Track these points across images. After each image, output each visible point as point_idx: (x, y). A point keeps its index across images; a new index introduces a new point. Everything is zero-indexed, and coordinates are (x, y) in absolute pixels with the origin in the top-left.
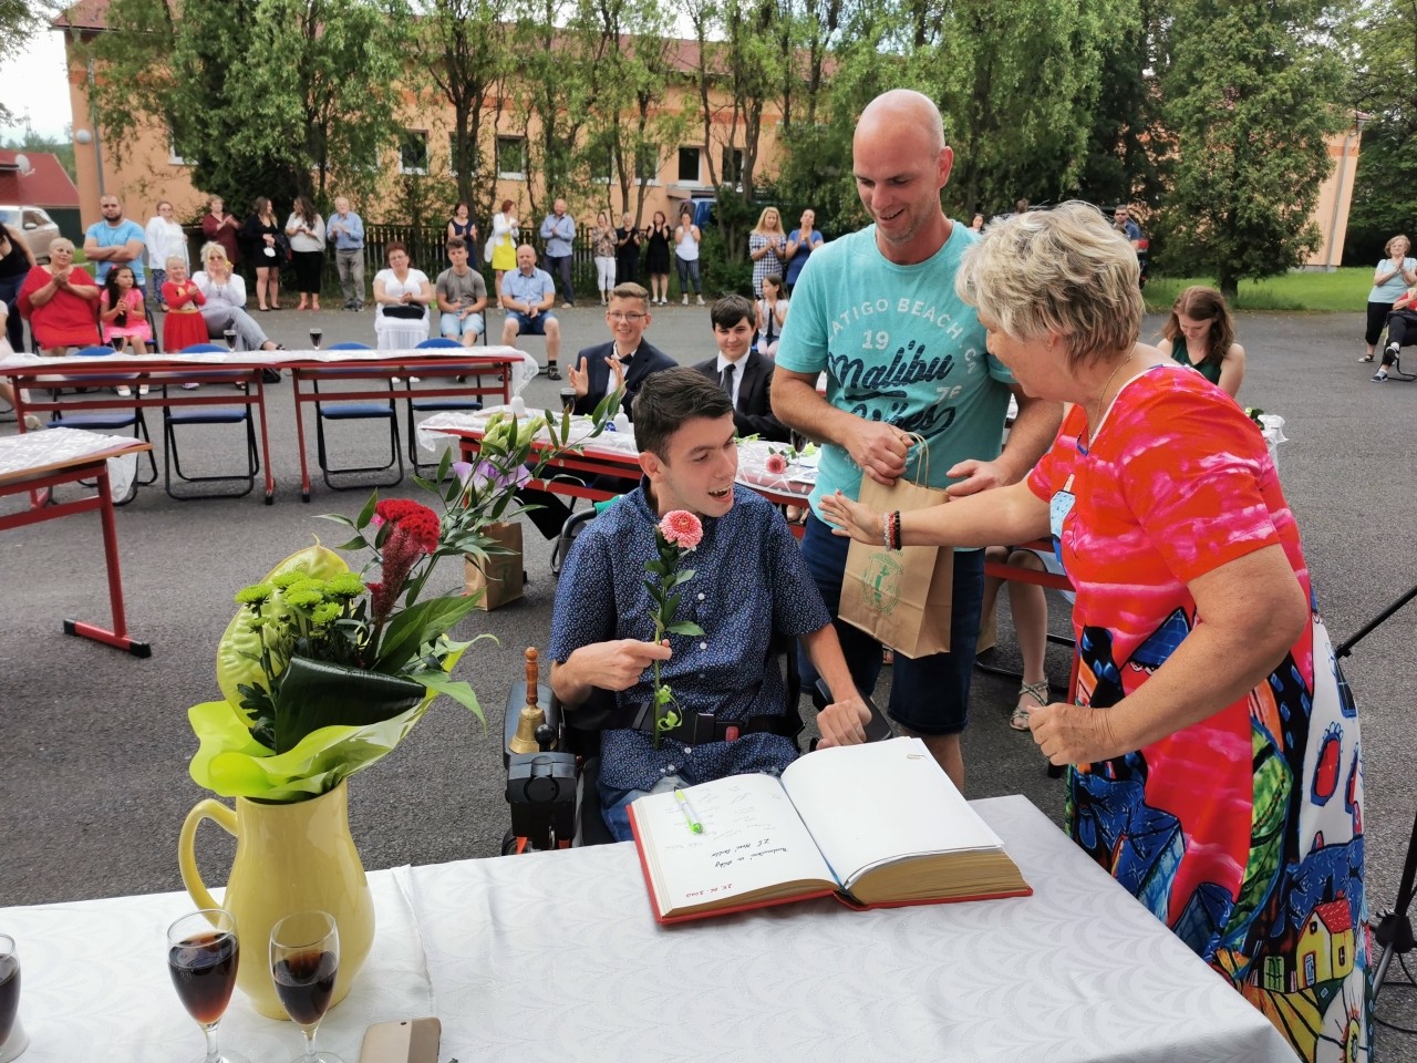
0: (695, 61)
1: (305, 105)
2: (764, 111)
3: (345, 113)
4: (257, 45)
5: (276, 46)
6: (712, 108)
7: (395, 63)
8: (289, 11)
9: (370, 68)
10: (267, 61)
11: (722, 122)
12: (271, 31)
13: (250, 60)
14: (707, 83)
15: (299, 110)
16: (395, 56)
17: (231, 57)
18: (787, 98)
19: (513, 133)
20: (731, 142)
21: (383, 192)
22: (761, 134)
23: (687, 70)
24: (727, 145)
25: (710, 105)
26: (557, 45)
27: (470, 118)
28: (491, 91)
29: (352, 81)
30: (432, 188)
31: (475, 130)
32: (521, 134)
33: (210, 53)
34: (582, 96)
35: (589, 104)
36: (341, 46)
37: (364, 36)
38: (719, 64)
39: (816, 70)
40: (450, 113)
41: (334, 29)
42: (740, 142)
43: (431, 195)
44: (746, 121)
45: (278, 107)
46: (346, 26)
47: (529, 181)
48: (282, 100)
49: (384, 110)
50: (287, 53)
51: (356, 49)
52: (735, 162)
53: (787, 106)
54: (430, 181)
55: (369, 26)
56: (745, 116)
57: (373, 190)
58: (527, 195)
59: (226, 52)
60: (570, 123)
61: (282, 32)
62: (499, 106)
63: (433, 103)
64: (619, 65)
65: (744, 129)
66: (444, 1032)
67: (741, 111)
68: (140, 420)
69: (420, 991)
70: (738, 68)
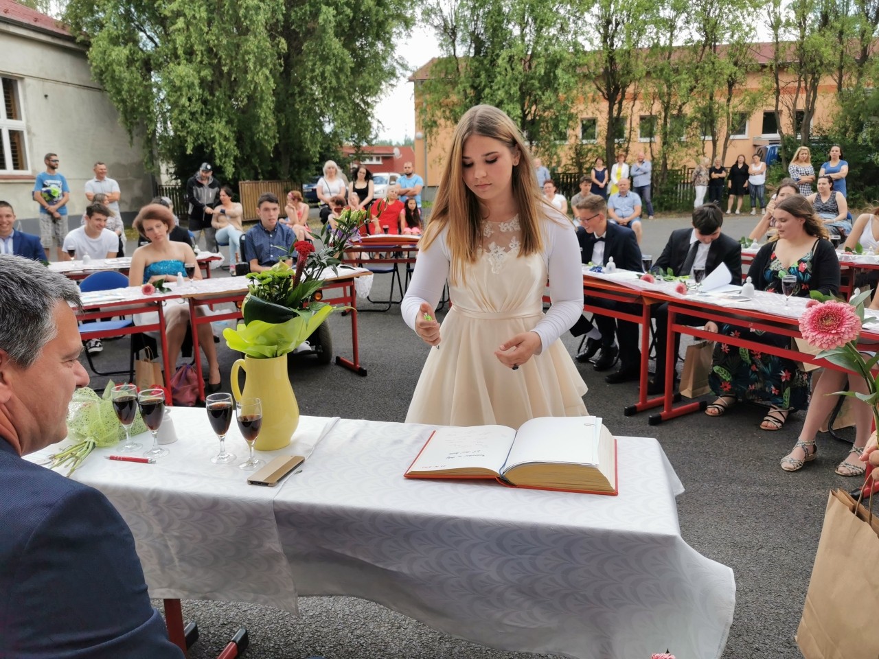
0: (771, 55)
1: (522, 109)
2: (821, 83)
3: (544, 111)
4: (499, 78)
5: (508, 77)
6: (781, 84)
7: (572, 80)
8: (516, 57)
9: (559, 84)
10: (503, 87)
11: (790, 93)
12: (506, 69)
13: (495, 87)
14: (781, 68)
15: (518, 112)
16: (573, 76)
17: (485, 86)
18: (841, 73)
19: (643, 114)
20: (795, 105)
21: (562, 154)
22: (819, 98)
23: (767, 62)
24: (791, 108)
25: (780, 82)
26: (675, 58)
27: (616, 107)
28: (630, 89)
29: (548, 93)
30: (590, 150)
31: (619, 114)
32: (648, 113)
33: (475, 85)
34: (688, 85)
35: (691, 90)
36: (542, 73)
37: (556, 67)
38: (790, 56)
39: (865, 50)
40: (605, 105)
41: (539, 64)
42: (801, 106)
43: (590, 154)
44: (807, 90)
46: (546, 62)
47: (651, 142)
49: (565, 107)
50: (514, 81)
51: (552, 74)
52: (801, 119)
53: (841, 78)
54: (589, 147)
55: (559, 61)
56: (806, 87)
57: (556, 154)
58: (649, 150)
59: (483, 84)
60: (679, 103)
61: (513, 69)
62: (635, 97)
63: (594, 100)
64: (713, 63)
65: (804, 96)
66: (305, 462)
67: (803, 84)
68: (396, 269)
69: (308, 451)
70: (801, 57)
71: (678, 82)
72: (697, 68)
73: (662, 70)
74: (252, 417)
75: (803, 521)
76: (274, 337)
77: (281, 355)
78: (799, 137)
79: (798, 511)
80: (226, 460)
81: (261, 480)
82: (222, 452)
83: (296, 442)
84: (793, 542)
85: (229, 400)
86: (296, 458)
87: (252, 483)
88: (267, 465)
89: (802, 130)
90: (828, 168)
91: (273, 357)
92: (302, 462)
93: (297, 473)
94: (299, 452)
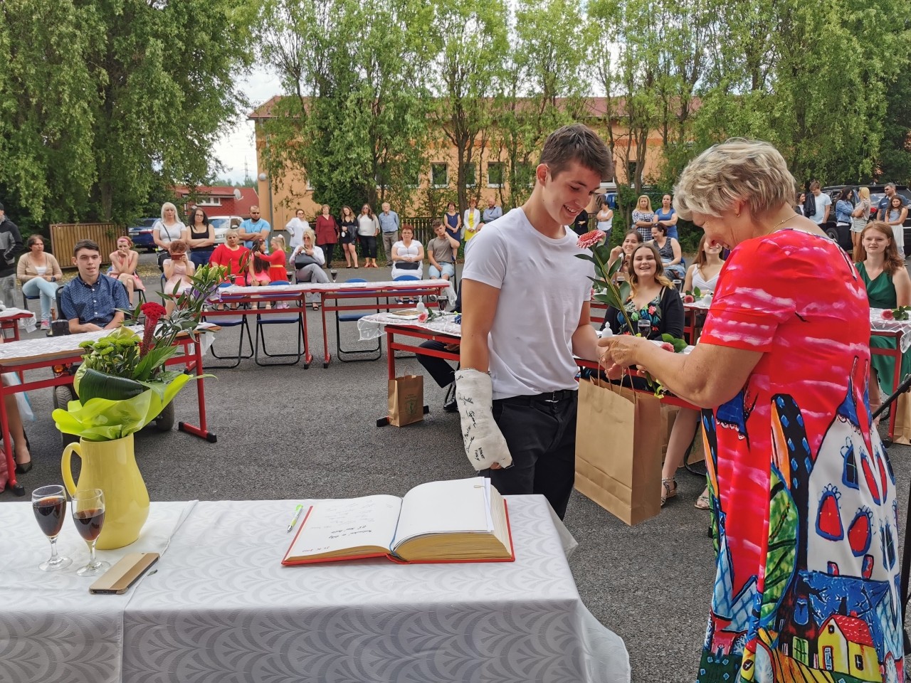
0: (605, 110)
1: (373, 152)
2: (649, 136)
3: (395, 156)
4: (348, 120)
5: (357, 120)
6: (615, 137)
7: (422, 125)
8: (364, 100)
9: (408, 129)
10: (353, 129)
11: (623, 146)
12: (354, 111)
13: (344, 129)
14: (614, 122)
15: (369, 155)
16: (422, 122)
17: (334, 128)
18: (666, 127)
19: (491, 160)
20: (627, 156)
21: (414, 198)
22: (648, 150)
23: (600, 116)
24: (624, 159)
25: (613, 135)
26: (518, 109)
27: (466, 153)
28: (479, 137)
29: (397, 138)
30: (443, 194)
31: (469, 160)
32: (496, 160)
33: (324, 127)
34: (532, 135)
35: (536, 140)
36: (392, 118)
37: (405, 112)
38: (620, 111)
39: (684, 107)
40: (454, 151)
41: (388, 108)
42: (633, 157)
43: (442, 199)
44: (637, 143)
45: (358, 154)
46: (395, 107)
47: (500, 188)
48: (359, 150)
49: (416, 152)
50: (363, 124)
51: (400, 119)
52: (633, 169)
53: (666, 132)
54: (442, 191)
55: (408, 106)
56: (636, 140)
57: (408, 198)
58: (499, 195)
59: (332, 125)
60: (525, 152)
61: (361, 112)
62: (483, 145)
63: (444, 146)
64: (554, 116)
65: (635, 148)
66: (160, 560)
67: (633, 137)
68: (245, 321)
69: (163, 545)
70: (631, 111)
71: (523, 132)
72: (540, 118)
73: (507, 120)
74: (92, 512)
75: (671, 558)
76: (117, 415)
77: (126, 435)
78: (633, 186)
79: (667, 548)
80: (58, 566)
81: (108, 587)
82: (54, 556)
83: (145, 536)
84: (666, 581)
85: (62, 494)
86: (148, 555)
87: (95, 592)
88: (113, 567)
89: (635, 179)
90: (661, 216)
91: (117, 438)
92: (157, 559)
93: (151, 574)
94: (151, 547)
